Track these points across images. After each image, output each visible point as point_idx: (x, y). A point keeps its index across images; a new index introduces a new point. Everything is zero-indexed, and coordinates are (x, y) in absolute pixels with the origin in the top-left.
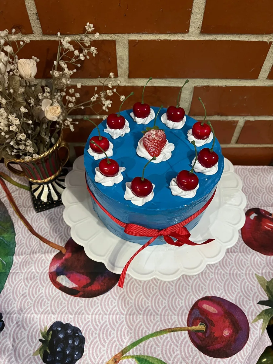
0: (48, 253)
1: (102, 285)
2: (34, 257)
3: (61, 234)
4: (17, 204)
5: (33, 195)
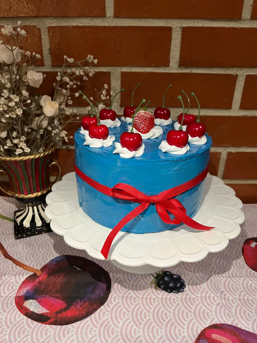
0: (19, 275)
1: (80, 311)
2: (2, 280)
3: (39, 258)
5: (15, 222)
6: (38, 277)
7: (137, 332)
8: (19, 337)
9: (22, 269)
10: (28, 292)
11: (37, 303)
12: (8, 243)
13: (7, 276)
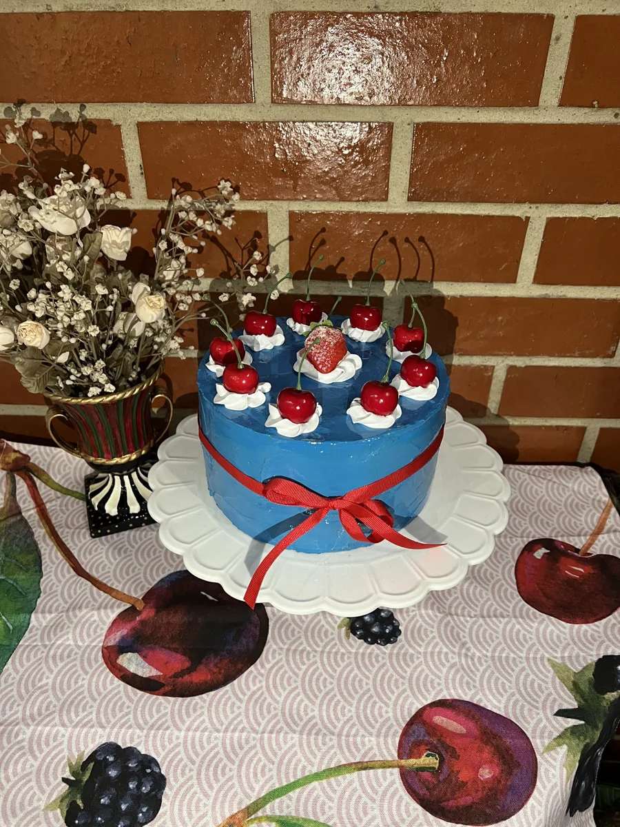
0: (105, 608)
1: (214, 673)
2: (76, 616)
3: (138, 577)
4: (53, 521)
5: (89, 503)
6: (139, 613)
7: (309, 711)
8: (114, 716)
9: (110, 597)
10: (123, 639)
11: (140, 659)
12: (80, 545)
13: (84, 611)
